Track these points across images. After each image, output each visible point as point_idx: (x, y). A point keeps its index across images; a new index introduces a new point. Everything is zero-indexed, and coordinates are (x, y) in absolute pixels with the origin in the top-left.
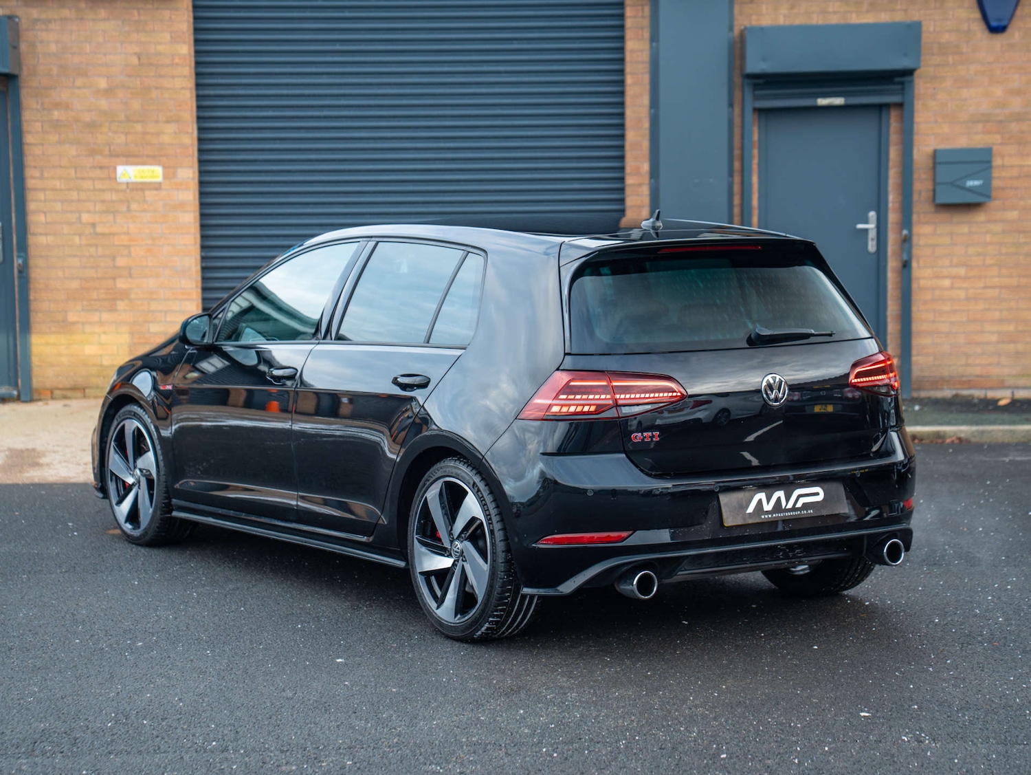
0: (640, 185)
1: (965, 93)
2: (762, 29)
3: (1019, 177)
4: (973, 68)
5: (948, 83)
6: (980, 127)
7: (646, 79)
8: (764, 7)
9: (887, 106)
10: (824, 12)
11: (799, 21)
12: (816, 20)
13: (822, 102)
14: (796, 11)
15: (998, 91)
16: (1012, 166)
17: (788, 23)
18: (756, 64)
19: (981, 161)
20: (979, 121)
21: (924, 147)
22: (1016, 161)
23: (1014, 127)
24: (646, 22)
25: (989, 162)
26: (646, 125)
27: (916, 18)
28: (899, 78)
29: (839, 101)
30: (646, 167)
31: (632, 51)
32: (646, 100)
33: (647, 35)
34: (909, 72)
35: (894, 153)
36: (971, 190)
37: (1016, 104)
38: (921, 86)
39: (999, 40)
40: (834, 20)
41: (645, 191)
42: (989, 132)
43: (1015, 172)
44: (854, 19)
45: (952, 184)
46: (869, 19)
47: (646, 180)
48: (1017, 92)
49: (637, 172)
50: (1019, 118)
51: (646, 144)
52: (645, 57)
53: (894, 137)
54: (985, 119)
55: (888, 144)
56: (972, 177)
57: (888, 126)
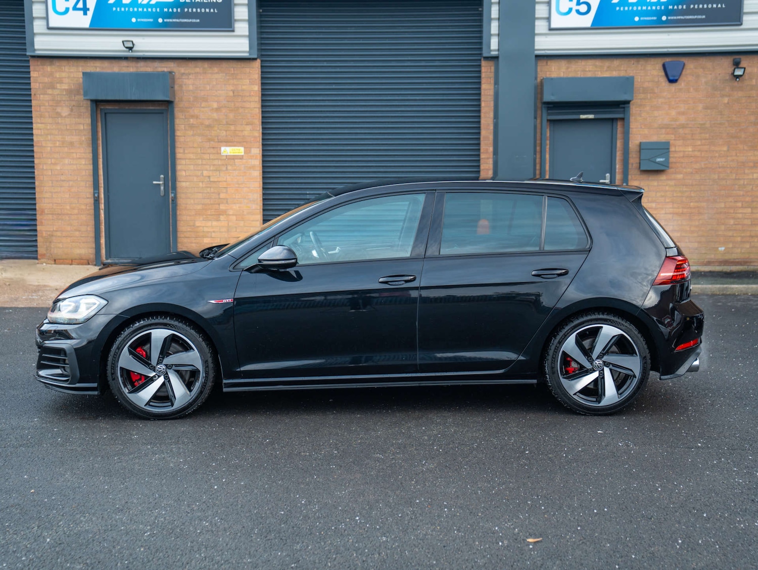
0: (488, 158)
1: (656, 113)
2: (552, 79)
3: (683, 157)
4: (660, 100)
5: (648, 108)
6: (663, 131)
7: (492, 104)
8: (553, 68)
9: (617, 119)
10: (584, 71)
11: (571, 75)
12: (580, 75)
13: (583, 117)
14: (570, 70)
15: (673, 113)
16: (680, 151)
17: (565, 76)
18: (548, 97)
19: (664, 148)
20: (663, 128)
21: (634, 142)
22: (682, 149)
23: (681, 131)
24: (492, 75)
25: (668, 149)
26: (492, 128)
27: (631, 75)
28: (622, 105)
29: (591, 116)
30: (491, 149)
31: (485, 90)
32: (492, 115)
33: (492, 81)
34: (628, 102)
35: (619, 144)
36: (659, 163)
37: (682, 120)
38: (634, 109)
39: (674, 87)
40: (589, 75)
41: (491, 161)
42: (668, 134)
43: (681, 154)
44: (599, 74)
45: (649, 160)
46: (607, 75)
48: (683, 113)
49: (487, 152)
50: (683, 126)
51: (491, 137)
52: (492, 92)
53: (619, 135)
54: (666, 127)
55: (616, 139)
56: (659, 156)
57: (617, 129)
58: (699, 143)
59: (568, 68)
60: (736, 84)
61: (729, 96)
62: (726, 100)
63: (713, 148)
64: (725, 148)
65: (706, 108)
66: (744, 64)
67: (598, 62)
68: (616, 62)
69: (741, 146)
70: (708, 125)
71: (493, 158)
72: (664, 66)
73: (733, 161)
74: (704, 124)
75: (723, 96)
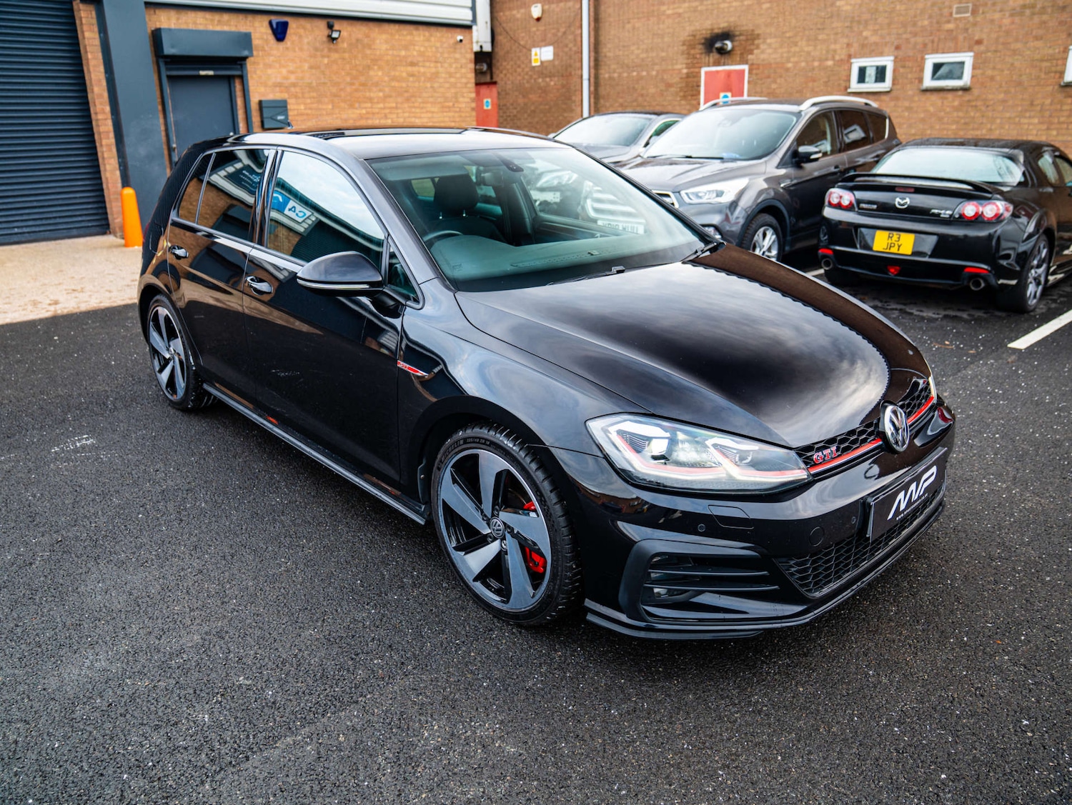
0: (106, 119)
1: (269, 71)
2: (170, 30)
3: (297, 115)
4: (272, 58)
5: (261, 66)
6: (278, 89)
7: (100, 55)
8: (162, 18)
9: (233, 77)
10: (195, 23)
11: (183, 27)
12: (191, 27)
13: (202, 73)
14: (180, 21)
15: (284, 71)
16: (294, 110)
17: (177, 27)
18: (168, 50)
19: (282, 106)
20: (276, 86)
21: (254, 100)
22: (296, 107)
23: (293, 89)
24: (94, 21)
25: (286, 107)
26: (104, 83)
27: (248, 31)
28: (239, 62)
29: (211, 73)
30: (108, 109)
31: (89, 39)
32: (102, 69)
33: (96, 29)
34: (245, 58)
35: (240, 102)
36: (280, 121)
37: (292, 78)
38: (249, 65)
39: (281, 45)
40: (201, 28)
41: (110, 123)
42: (281, 92)
43: (295, 112)
44: (211, 28)
45: (271, 118)
46: (218, 28)
47: (109, 116)
48: (292, 72)
49: (104, 112)
50: (294, 85)
51: (106, 95)
52: (97, 42)
53: (239, 93)
54: (280, 85)
55: (235, 96)
56: (280, 114)
57: (235, 87)
58: (309, 101)
59: (178, 19)
60: (332, 46)
61: (328, 57)
62: (326, 61)
63: (320, 106)
64: (330, 107)
65: (311, 67)
66: (336, 27)
67: (208, 15)
68: (226, 17)
69: (342, 105)
70: (314, 84)
71: (112, 119)
72: (270, 23)
73: (337, 118)
74: (311, 83)
75: (323, 57)
